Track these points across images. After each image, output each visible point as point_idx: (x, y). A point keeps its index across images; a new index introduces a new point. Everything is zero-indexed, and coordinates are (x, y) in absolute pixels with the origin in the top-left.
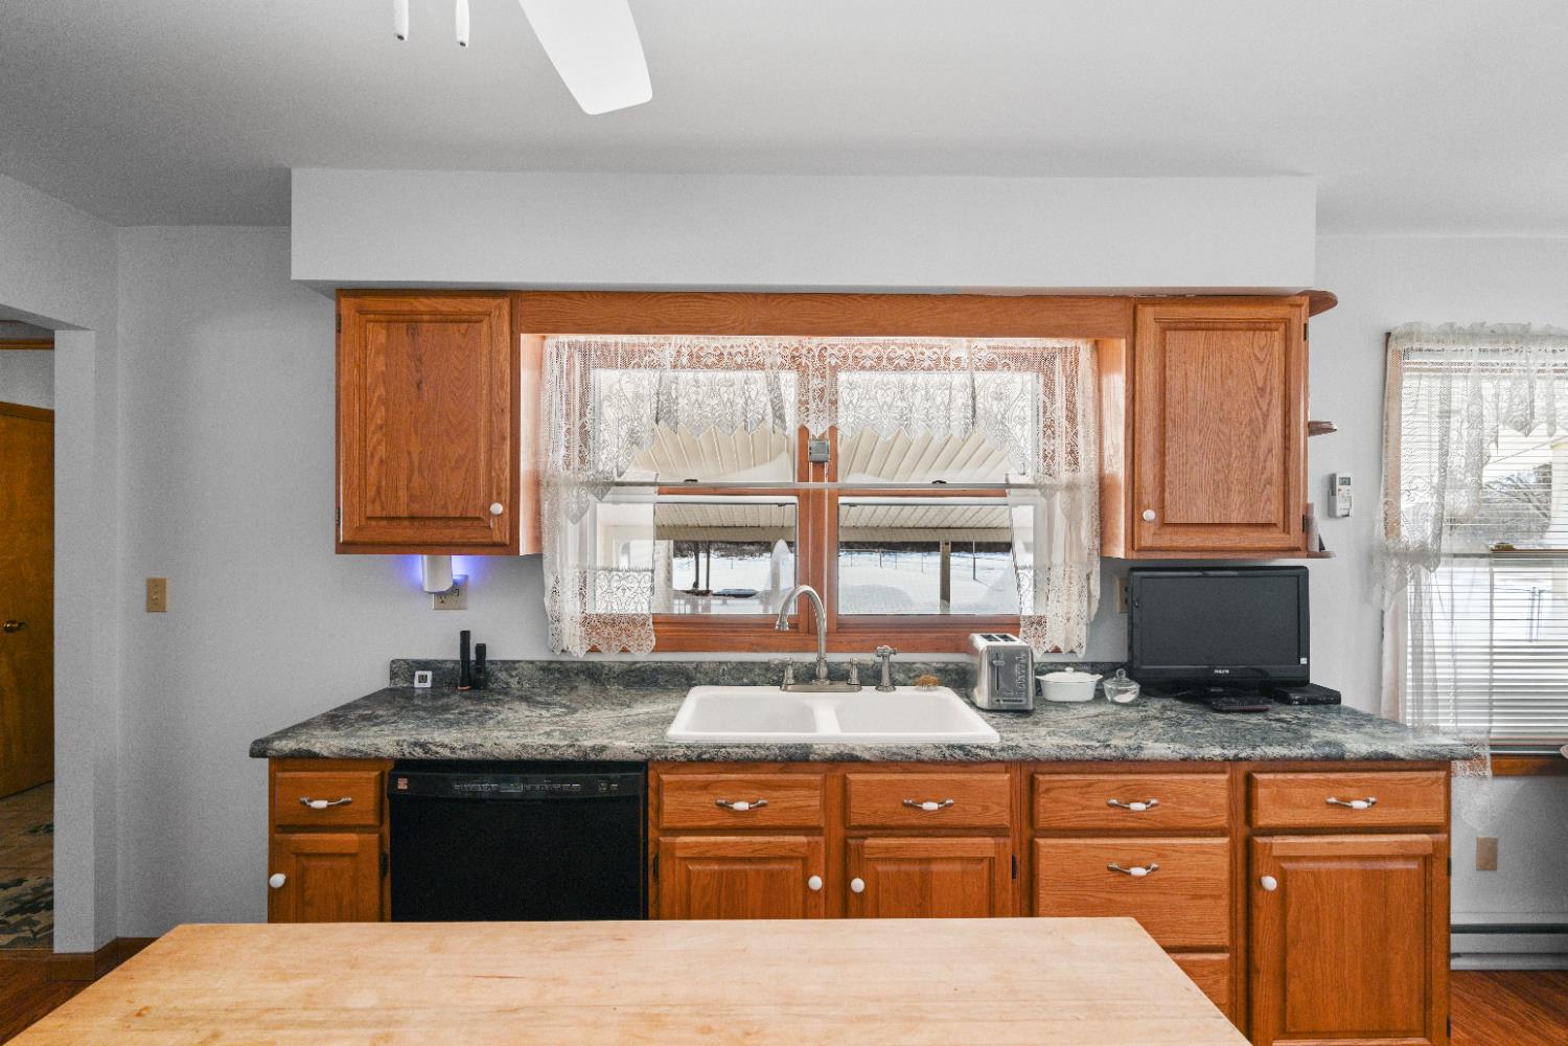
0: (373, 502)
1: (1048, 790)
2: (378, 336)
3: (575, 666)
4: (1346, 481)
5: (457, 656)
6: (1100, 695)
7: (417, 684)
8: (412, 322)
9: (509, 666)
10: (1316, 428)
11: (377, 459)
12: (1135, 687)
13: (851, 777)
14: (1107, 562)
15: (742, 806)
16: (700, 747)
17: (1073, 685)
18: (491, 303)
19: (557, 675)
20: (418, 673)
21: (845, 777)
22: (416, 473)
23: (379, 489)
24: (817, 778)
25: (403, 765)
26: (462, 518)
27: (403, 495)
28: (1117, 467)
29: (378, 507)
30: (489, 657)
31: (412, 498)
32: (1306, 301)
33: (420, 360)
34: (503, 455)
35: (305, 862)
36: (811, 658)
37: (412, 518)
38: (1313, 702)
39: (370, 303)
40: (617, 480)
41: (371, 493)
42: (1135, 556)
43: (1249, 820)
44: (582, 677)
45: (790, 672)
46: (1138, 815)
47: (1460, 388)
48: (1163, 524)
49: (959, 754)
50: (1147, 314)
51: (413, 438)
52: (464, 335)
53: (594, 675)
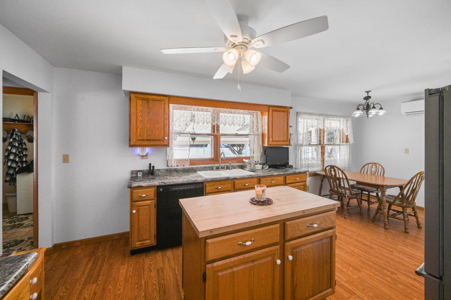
0: (139, 136)
1: (262, 181)
2: (140, 102)
3: (173, 169)
4: (292, 134)
5: (148, 169)
6: (263, 168)
7: (138, 175)
8: (148, 100)
9: (159, 170)
10: (290, 127)
11: (139, 128)
12: (268, 166)
13: (235, 181)
14: (263, 147)
15: (220, 188)
16: (213, 179)
17: (259, 167)
18: (164, 98)
19: (169, 171)
20: (139, 173)
21: (234, 182)
22: (148, 131)
23: (140, 133)
24: (230, 182)
25: (159, 187)
26: (158, 140)
27: (145, 136)
28: (266, 132)
29: (140, 138)
30: (155, 168)
31: (147, 136)
32: (289, 108)
33: (149, 108)
34: (167, 128)
35: (139, 207)
36: (218, 165)
37: (147, 140)
38: (290, 167)
39: (138, 95)
40: (183, 132)
41: (138, 134)
42: (268, 146)
43: (285, 183)
44: (174, 171)
45: (215, 168)
46: (273, 183)
47: (305, 121)
48: (272, 141)
49: (251, 176)
50: (270, 109)
51: (148, 123)
52: (159, 104)
53: (176, 171)
